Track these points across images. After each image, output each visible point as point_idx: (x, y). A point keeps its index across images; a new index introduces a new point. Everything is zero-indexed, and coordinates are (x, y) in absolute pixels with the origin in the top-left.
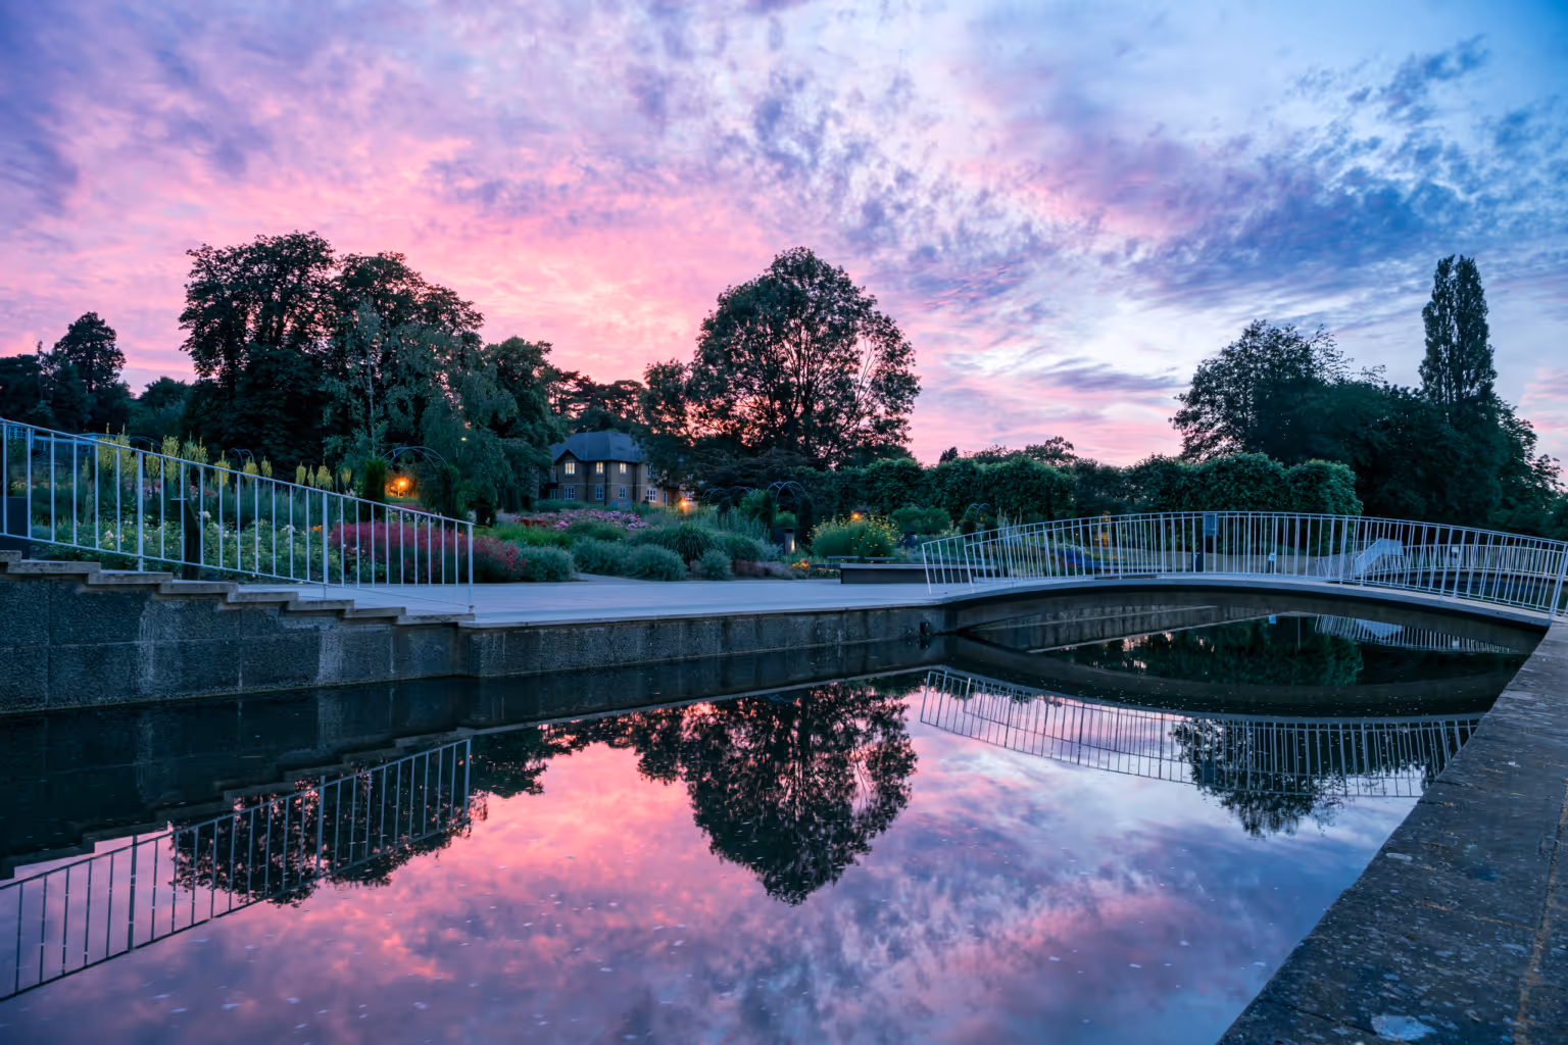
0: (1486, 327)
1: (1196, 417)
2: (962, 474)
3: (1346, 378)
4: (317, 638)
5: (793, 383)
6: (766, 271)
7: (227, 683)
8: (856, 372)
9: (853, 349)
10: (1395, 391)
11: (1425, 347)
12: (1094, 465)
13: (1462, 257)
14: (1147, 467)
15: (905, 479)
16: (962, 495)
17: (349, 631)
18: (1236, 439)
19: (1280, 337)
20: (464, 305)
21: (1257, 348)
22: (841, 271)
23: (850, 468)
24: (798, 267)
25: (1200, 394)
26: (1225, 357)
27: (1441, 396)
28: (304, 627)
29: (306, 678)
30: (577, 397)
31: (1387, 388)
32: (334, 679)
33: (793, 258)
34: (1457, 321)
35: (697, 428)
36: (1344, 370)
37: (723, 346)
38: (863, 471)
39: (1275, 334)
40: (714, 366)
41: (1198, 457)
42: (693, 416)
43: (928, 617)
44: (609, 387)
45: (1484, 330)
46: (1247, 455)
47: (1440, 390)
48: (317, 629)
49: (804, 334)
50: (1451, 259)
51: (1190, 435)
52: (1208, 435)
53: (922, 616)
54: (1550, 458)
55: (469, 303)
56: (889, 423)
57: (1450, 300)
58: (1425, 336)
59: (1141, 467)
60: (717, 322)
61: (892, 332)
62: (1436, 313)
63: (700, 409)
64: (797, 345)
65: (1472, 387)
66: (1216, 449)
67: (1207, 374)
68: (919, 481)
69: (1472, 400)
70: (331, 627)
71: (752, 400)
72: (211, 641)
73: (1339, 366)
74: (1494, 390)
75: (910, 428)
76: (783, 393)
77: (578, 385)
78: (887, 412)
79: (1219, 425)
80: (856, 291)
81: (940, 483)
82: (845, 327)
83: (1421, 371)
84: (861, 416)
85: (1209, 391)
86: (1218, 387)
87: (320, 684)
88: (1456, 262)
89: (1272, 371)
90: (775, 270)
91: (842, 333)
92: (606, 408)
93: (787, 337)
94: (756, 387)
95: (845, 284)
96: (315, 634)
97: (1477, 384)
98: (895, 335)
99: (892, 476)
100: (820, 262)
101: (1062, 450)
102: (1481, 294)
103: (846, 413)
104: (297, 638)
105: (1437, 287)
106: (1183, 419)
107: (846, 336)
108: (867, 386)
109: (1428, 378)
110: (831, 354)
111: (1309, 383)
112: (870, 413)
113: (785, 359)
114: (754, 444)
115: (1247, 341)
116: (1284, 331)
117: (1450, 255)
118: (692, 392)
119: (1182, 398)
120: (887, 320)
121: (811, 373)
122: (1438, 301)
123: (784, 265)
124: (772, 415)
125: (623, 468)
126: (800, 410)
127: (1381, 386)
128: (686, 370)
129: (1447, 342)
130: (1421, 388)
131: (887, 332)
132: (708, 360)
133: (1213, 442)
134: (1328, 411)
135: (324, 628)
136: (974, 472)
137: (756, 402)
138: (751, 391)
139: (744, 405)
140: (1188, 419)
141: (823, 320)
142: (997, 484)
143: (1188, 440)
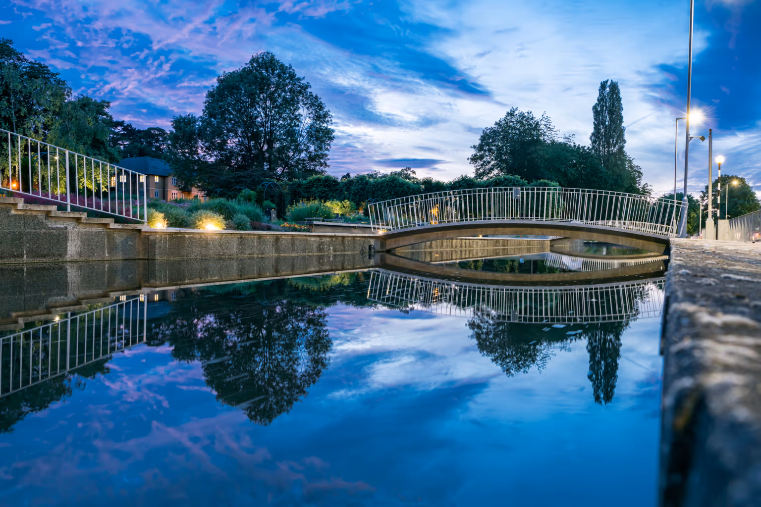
0: (622, 117)
1: (481, 157)
2: (360, 184)
3: (556, 140)
4: (66, 233)
5: (262, 131)
6: (246, 64)
7: (18, 256)
8: (298, 126)
9: (297, 113)
10: (579, 148)
11: (593, 126)
12: (431, 181)
13: (612, 81)
14: (459, 182)
15: (328, 186)
16: (360, 196)
17: (84, 230)
18: (501, 170)
19: (525, 117)
20: (53, 75)
21: (513, 122)
22: (291, 68)
23: (296, 180)
24: (265, 63)
25: (484, 146)
26: (497, 126)
27: (600, 151)
28: (59, 226)
29: (60, 255)
30: (123, 137)
31: (575, 146)
32: (75, 258)
33: (263, 58)
34: (609, 114)
35: (205, 155)
36: (555, 135)
37: (220, 107)
38: (304, 182)
39: (522, 115)
40: (215, 119)
41: (482, 179)
42: (202, 148)
43: (372, 242)
44: (143, 131)
45: (621, 119)
46: (509, 176)
47: (600, 148)
48: (66, 228)
49: (268, 103)
50: (607, 81)
51: (478, 167)
52: (488, 167)
53: (369, 242)
54: (648, 185)
55: (57, 74)
56: (317, 156)
57: (605, 103)
58: (593, 120)
59: (456, 182)
60: (217, 94)
61: (319, 104)
62: (599, 109)
63: (206, 144)
64: (264, 109)
65: (614, 147)
66: (492, 175)
67: (487, 135)
68: (336, 187)
69: (614, 154)
70: (73, 228)
71: (237, 140)
72: (8, 231)
73: (553, 133)
74: (624, 149)
75: (328, 159)
76: (256, 136)
77: (124, 129)
78: (315, 150)
79: (493, 163)
80: (299, 79)
81: (348, 189)
82: (292, 99)
83: (591, 138)
84: (300, 151)
85: (488, 144)
86: (493, 142)
87: (68, 260)
88: (609, 83)
89: (520, 135)
90: (252, 64)
91: (290, 103)
92: (142, 143)
93: (258, 104)
94: (239, 133)
95: (292, 76)
96: (65, 231)
97: (617, 146)
98: (320, 107)
99: (321, 185)
100: (278, 62)
101: (410, 175)
102: (620, 100)
103: (292, 150)
104: (55, 232)
105: (600, 95)
106: (474, 159)
107: (293, 105)
108: (304, 134)
109: (594, 142)
110: (284, 115)
111: (537, 142)
112: (306, 150)
113: (257, 117)
114: (238, 165)
115: (508, 118)
116: (526, 114)
117: (606, 79)
118: (201, 134)
119: (475, 147)
120: (316, 98)
121: (272, 125)
122: (600, 103)
123: (257, 62)
124: (249, 149)
125: (157, 179)
126: (265, 147)
127: (572, 145)
128: (197, 121)
129: (603, 123)
130: (591, 147)
131: (316, 104)
132: (211, 115)
133: (489, 171)
134: (547, 157)
135: (70, 228)
136: (367, 183)
137: (239, 141)
138: (236, 135)
139: (232, 143)
140: (477, 159)
141: (279, 95)
142: (379, 189)
143: (477, 170)
